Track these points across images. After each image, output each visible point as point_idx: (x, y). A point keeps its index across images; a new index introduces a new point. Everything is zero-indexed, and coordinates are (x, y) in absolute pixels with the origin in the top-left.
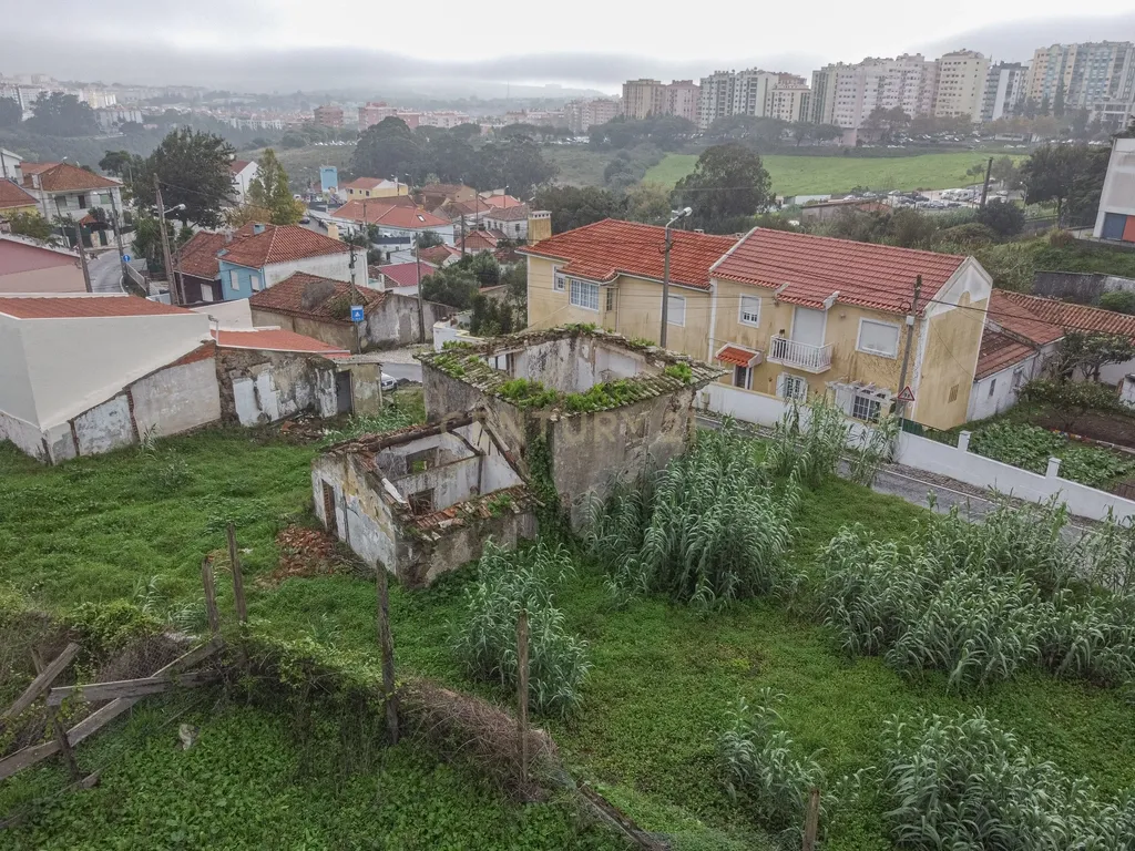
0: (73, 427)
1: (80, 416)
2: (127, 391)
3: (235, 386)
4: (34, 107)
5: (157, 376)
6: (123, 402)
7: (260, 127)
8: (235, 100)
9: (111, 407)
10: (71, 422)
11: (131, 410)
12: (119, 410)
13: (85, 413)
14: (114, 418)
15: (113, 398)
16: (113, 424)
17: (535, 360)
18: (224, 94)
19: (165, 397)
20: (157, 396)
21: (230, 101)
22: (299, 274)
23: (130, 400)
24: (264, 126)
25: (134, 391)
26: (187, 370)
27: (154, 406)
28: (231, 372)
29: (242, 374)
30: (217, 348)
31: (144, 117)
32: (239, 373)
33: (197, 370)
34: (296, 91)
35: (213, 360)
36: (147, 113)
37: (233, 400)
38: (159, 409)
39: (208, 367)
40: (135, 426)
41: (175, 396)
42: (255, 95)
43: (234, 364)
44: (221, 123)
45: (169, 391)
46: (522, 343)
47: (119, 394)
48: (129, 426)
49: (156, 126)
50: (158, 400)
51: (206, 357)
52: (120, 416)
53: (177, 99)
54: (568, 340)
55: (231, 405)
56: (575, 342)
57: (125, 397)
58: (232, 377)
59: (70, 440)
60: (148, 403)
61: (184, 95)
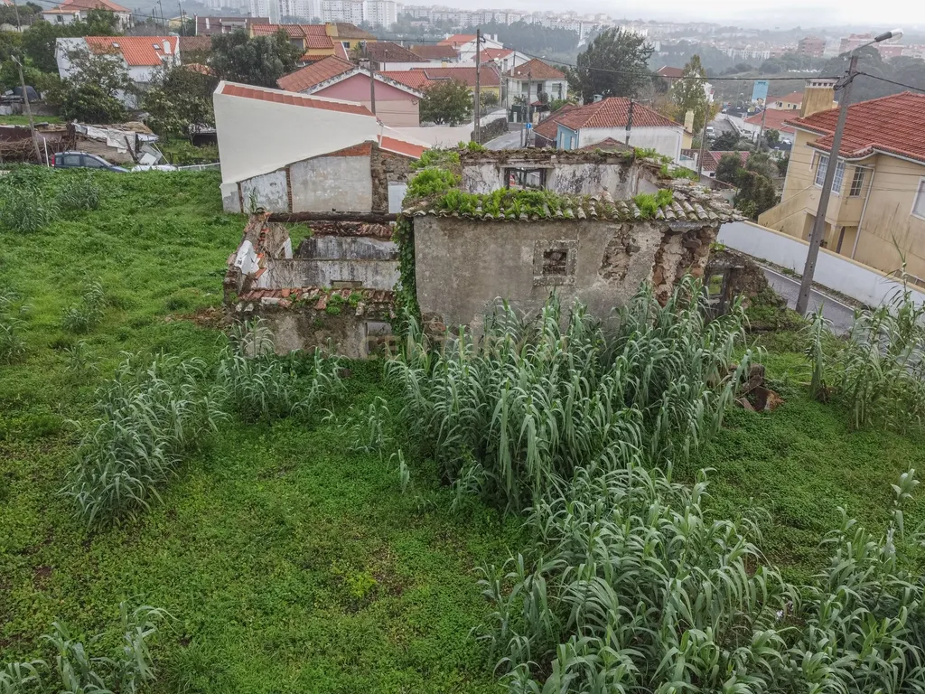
0: (239, 188)
1: (246, 180)
2: (287, 169)
3: (390, 188)
4: (588, 37)
5: (315, 161)
6: (281, 177)
7: (750, 57)
8: (739, 35)
9: (272, 179)
10: (239, 184)
11: (289, 184)
12: (278, 182)
13: (251, 179)
14: (273, 189)
15: (274, 172)
16: (272, 193)
17: (566, 183)
18: (732, 29)
19: (321, 181)
20: (314, 179)
21: (734, 35)
22: (610, 139)
23: (288, 176)
24: (754, 56)
25: (293, 171)
26: (344, 164)
27: (310, 186)
28: (388, 175)
29: (399, 178)
30: (379, 149)
31: (662, 46)
32: (396, 177)
33: (352, 164)
34: (795, 27)
35: (369, 158)
36: (665, 44)
37: (386, 199)
38: (315, 191)
39: (363, 164)
40: (290, 199)
41: (330, 182)
42: (758, 31)
43: (392, 168)
44: (720, 52)
45: (326, 177)
46: (548, 158)
47: (280, 169)
48: (285, 198)
49: (667, 53)
50: (314, 183)
51: (362, 154)
52: (279, 188)
53: (692, 33)
54: (617, 168)
55: (384, 204)
56: (627, 171)
57: (284, 173)
58: (388, 178)
59: (236, 198)
60: (305, 183)
61: (700, 30)
